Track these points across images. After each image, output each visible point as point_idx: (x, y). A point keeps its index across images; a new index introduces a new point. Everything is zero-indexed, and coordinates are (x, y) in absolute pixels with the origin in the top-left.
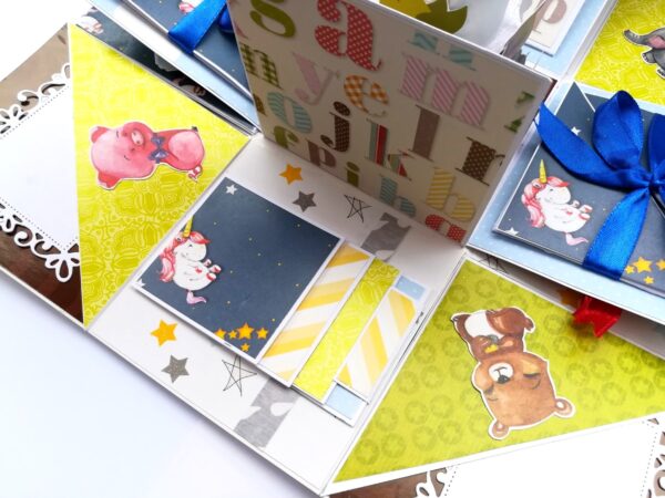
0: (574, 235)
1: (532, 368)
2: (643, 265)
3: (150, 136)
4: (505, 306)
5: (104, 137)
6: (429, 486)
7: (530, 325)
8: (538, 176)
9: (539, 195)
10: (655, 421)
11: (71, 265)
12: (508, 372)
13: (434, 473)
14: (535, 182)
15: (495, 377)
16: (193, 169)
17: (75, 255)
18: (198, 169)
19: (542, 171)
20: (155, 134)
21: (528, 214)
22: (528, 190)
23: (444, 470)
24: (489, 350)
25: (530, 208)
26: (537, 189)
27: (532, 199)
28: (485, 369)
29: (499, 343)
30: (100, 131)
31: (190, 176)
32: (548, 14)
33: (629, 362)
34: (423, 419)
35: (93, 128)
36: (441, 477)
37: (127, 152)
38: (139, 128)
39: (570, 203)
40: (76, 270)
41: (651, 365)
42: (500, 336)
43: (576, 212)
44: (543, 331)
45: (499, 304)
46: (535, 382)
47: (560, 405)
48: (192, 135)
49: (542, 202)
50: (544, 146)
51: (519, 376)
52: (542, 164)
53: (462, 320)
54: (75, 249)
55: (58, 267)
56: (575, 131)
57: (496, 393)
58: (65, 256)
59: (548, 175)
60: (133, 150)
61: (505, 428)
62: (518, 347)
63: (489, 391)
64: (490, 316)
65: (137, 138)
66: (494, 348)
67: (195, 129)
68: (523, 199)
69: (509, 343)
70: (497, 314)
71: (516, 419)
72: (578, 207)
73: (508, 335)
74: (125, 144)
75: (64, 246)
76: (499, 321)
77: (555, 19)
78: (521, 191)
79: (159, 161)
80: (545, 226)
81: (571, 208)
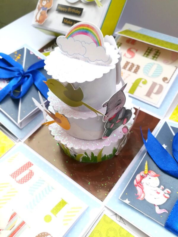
0: (160, 207)
8: (143, 170)
9: (143, 181)
14: (142, 173)
19: (146, 168)
21: (136, 191)
22: (138, 177)
25: (138, 188)
26: (142, 177)
27: (139, 183)
32: (155, 90)
39: (159, 187)
43: (162, 193)
50: (148, 153)
52: (146, 164)
56: (165, 146)
59: (149, 169)
68: (135, 182)
72: (163, 190)
77: (158, 92)
78: (134, 178)
80: (145, 200)
81: (159, 190)
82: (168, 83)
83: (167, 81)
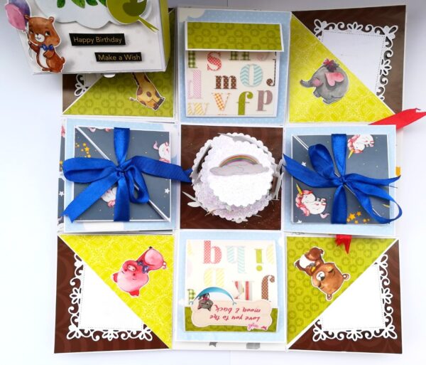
0: (323, 213)
1: (330, 268)
2: (352, 217)
3: (136, 264)
4: (310, 249)
5: (119, 277)
6: (317, 328)
7: (322, 252)
10: (376, 263)
11: (149, 333)
12: (323, 275)
13: (316, 323)
14: (298, 196)
15: (319, 279)
16: (163, 265)
17: (147, 328)
18: (164, 264)
19: (299, 190)
20: (137, 261)
21: (302, 211)
22: (297, 200)
23: (319, 320)
24: (312, 270)
25: (302, 209)
26: (301, 199)
27: (301, 204)
28: (315, 278)
29: (315, 265)
30: (115, 276)
31: (164, 268)
32: (265, 101)
33: (361, 247)
34: (304, 308)
35: (112, 277)
36: (319, 323)
37: (133, 277)
38: (129, 263)
39: (316, 200)
40: (152, 333)
41: (368, 243)
42: (314, 262)
43: (320, 203)
44: (328, 251)
45: (308, 249)
46: (333, 273)
47: (345, 276)
48: (151, 251)
49: (305, 204)
50: (294, 177)
51: (327, 274)
52: (297, 186)
53: (298, 264)
54: (145, 326)
55: (145, 337)
56: (304, 164)
57: (322, 284)
58: (144, 332)
59: (302, 190)
60: (134, 275)
61: (331, 295)
62: (322, 263)
63: (320, 286)
64: (307, 256)
65: (132, 268)
66: (314, 268)
67: (151, 248)
68: (297, 205)
69: (318, 263)
70: (309, 254)
71: (333, 290)
72: (320, 201)
73: (316, 260)
74: (129, 274)
75: (140, 328)
76: (311, 256)
77: (269, 101)
78: (295, 202)
79: (147, 271)
80: (311, 214)
81: (317, 202)
82: (274, 85)
83: (272, 84)
